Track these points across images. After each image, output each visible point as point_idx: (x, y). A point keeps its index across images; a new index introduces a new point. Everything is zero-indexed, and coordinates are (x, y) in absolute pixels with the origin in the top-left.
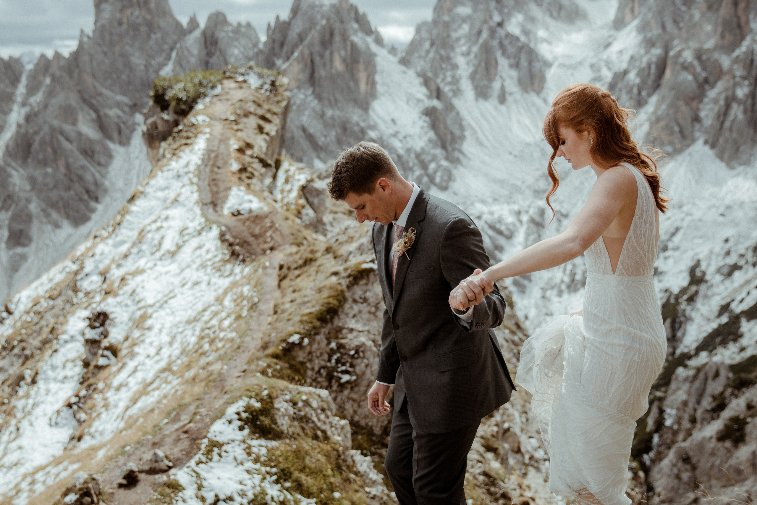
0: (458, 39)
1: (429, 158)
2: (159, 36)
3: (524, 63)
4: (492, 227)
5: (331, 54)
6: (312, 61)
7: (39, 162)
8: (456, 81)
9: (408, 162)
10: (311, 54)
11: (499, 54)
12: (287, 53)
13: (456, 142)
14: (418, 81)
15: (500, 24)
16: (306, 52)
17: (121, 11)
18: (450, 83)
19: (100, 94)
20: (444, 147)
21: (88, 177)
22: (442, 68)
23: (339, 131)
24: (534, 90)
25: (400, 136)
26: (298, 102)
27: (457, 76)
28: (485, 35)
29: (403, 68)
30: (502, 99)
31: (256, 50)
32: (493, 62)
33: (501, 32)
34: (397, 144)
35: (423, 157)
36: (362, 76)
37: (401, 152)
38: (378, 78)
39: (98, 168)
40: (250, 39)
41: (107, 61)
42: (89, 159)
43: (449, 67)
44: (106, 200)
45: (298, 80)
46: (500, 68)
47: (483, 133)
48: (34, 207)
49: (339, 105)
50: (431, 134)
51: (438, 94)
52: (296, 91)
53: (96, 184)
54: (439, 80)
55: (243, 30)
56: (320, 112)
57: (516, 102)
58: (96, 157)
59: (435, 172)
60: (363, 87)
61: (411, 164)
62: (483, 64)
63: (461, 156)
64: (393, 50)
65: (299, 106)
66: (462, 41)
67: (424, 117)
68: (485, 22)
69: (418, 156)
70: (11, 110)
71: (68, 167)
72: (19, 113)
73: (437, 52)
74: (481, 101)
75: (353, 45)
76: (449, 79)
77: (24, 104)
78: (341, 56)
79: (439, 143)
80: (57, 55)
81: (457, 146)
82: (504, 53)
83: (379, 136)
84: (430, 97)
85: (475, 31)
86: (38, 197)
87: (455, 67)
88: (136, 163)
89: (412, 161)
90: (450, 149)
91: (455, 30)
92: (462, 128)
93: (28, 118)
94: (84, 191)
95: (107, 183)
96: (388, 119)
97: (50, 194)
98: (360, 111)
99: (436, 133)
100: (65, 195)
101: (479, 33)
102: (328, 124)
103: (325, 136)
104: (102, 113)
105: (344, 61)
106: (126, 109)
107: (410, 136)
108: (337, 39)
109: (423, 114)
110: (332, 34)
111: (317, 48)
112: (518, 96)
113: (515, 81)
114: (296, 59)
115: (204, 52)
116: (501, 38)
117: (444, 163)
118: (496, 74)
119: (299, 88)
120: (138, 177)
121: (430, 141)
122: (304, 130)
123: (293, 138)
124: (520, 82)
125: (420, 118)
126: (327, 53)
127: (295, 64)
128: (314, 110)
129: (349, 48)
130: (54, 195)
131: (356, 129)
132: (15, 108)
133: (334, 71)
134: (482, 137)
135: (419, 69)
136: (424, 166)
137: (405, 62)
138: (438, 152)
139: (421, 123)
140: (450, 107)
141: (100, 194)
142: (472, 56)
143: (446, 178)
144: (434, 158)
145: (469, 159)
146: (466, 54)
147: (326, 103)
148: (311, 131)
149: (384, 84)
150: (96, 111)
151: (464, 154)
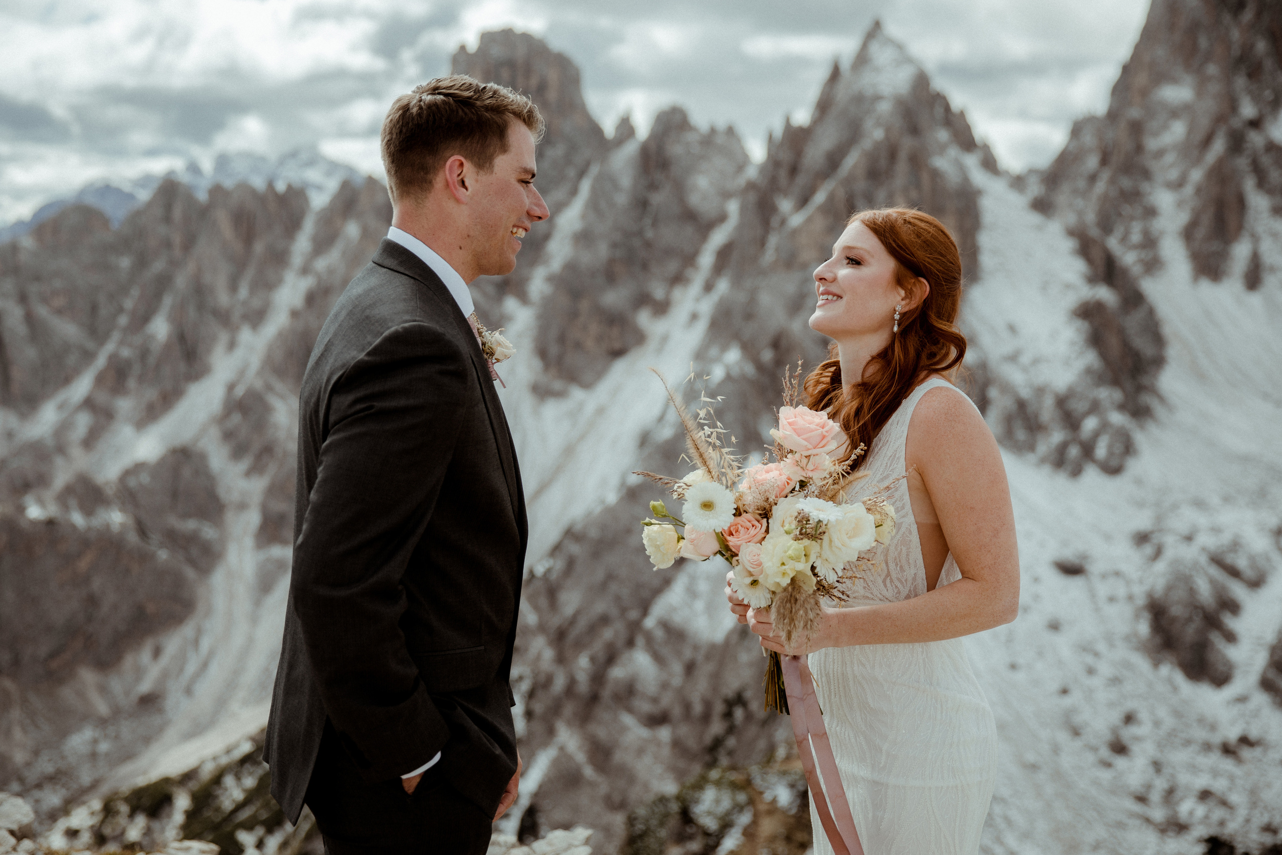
0: (1160, 153)
1: (1085, 407)
4: (1217, 561)
8: (1150, 242)
9: (1039, 414)
10: (850, 196)
11: (1249, 185)
12: (802, 187)
13: (1144, 373)
14: (1068, 245)
15: (1255, 124)
16: (840, 190)
18: (1139, 247)
20: (1118, 383)
22: (1120, 215)
25: (1025, 359)
27: (1155, 232)
29: (1039, 219)
30: (1254, 279)
31: (741, 181)
32: (1235, 203)
33: (1255, 139)
34: (1018, 377)
35: (1072, 404)
37: (1025, 393)
38: (983, 240)
40: (729, 158)
43: (1138, 212)
46: (1251, 215)
47: (1209, 355)
50: (1090, 358)
51: (1110, 272)
54: (1113, 243)
55: (720, 140)
59: (1097, 436)
61: (1044, 419)
62: (1212, 208)
63: (1154, 403)
64: (1018, 182)
66: (1170, 158)
67: (1077, 322)
68: (1220, 119)
69: (1062, 402)
70: (280, 281)
72: (296, 287)
73: (1112, 181)
74: (1205, 283)
75: (935, 174)
76: (1136, 237)
77: (305, 270)
79: (1108, 375)
81: (1145, 380)
82: (1262, 183)
84: (1092, 280)
85: (1199, 136)
87: (1151, 212)
89: (1047, 411)
90: (1130, 387)
91: (1156, 134)
92: (1158, 340)
93: (311, 299)
96: (1001, 324)
99: (1101, 356)
101: (1207, 141)
107: (1046, 360)
108: (903, 166)
109: (1075, 315)
110: (892, 154)
111: (861, 185)
114: (820, 207)
115: (640, 182)
116: (1255, 154)
117: (1117, 418)
118: (1240, 227)
121: (1088, 371)
125: (1069, 323)
126: (882, 192)
129: (927, 185)
132: (288, 276)
134: (1203, 362)
135: (1071, 219)
136: (1071, 422)
137: (1042, 206)
138: (1105, 392)
139: (1069, 333)
140: (1135, 300)
142: (1189, 190)
143: (1118, 448)
144: (1095, 408)
145: (1172, 407)
146: (1178, 185)
149: (993, 252)
151: (1162, 399)
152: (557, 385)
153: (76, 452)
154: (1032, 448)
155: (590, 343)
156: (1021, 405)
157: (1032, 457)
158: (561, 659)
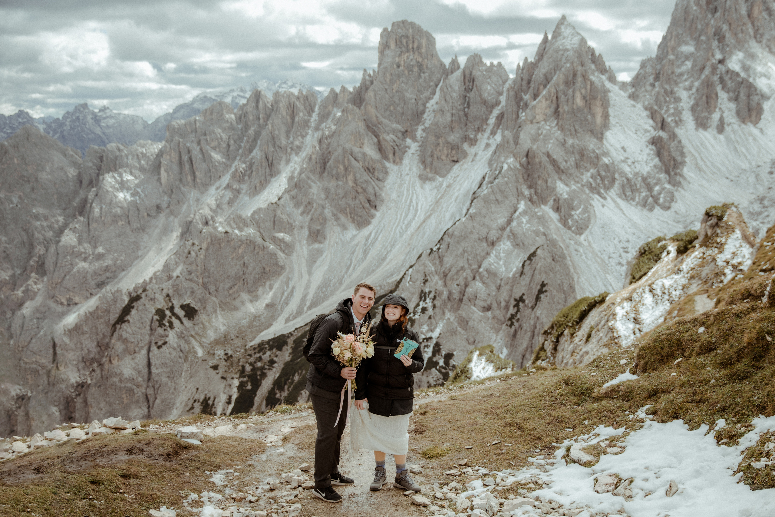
0: (681, 75)
1: (654, 181)
2: (427, 74)
3: (743, 96)
5: (574, 92)
6: (557, 98)
7: (333, 176)
8: (678, 113)
9: (636, 184)
10: (557, 91)
11: (719, 88)
12: (534, 89)
13: (678, 168)
14: (645, 113)
15: (721, 62)
16: (553, 90)
17: (400, 55)
18: (673, 115)
19: (380, 123)
20: (667, 172)
21: (370, 190)
22: (666, 102)
23: (578, 157)
24: (751, 122)
25: (629, 162)
26: (544, 132)
27: (680, 108)
28: (707, 71)
29: (633, 102)
30: (721, 128)
31: (506, 86)
32: (714, 96)
33: (722, 69)
34: (627, 169)
35: (649, 180)
36: (598, 111)
37: (630, 176)
38: (611, 111)
39: (377, 182)
40: (501, 77)
41: (387, 96)
42: (371, 175)
43: (673, 100)
44: (382, 208)
45: (546, 115)
46: (720, 101)
47: (702, 160)
48: (328, 212)
49: (579, 135)
50: (656, 160)
51: (663, 125)
52: (543, 123)
53: (375, 195)
54: (663, 112)
55: (496, 69)
56: (563, 141)
57: (733, 131)
58: (376, 173)
59: (660, 194)
60: (599, 120)
61: (638, 186)
62: (704, 98)
63: (681, 180)
64: (624, 86)
65: (545, 136)
66: (685, 77)
67: (650, 146)
68: (708, 59)
69: (644, 179)
70: (307, 134)
71: (355, 181)
72: (313, 136)
73: (661, 86)
74: (701, 130)
75: (592, 83)
76: (672, 111)
77: (317, 129)
78: (581, 94)
79: (663, 168)
80: (344, 89)
81: (679, 171)
82: (723, 88)
83: (611, 161)
84: (655, 128)
85: (698, 67)
86: (331, 205)
87: (678, 100)
88: (407, 178)
89: (639, 184)
90: (672, 173)
91: (679, 67)
92: (682, 154)
93: (321, 142)
94: (366, 201)
95: (383, 195)
96: (619, 147)
97: (340, 202)
98: (595, 140)
99: (660, 161)
100: (352, 203)
101: (703, 69)
102: (569, 152)
103: (566, 161)
104: (381, 138)
105: (584, 97)
106: (400, 135)
107: (638, 161)
108: (579, 79)
109: (649, 143)
110: (575, 75)
111: (562, 87)
112: (736, 127)
113: (734, 112)
114: (544, 97)
115: (463, 88)
116: (721, 74)
117: (667, 186)
118: (715, 107)
119: (546, 121)
120: (408, 190)
121: (655, 166)
122: (548, 155)
123: (540, 163)
124: (738, 113)
125: (647, 146)
126: (571, 90)
127: (544, 100)
128: (557, 140)
129: (589, 87)
130: (342, 203)
131: (592, 155)
132: (310, 132)
133: (575, 107)
134: (701, 163)
135: (646, 103)
136: (650, 189)
137: (634, 97)
138: (662, 176)
139: (647, 151)
140: (673, 136)
141: (378, 203)
142: (694, 90)
143: (668, 199)
144: (659, 182)
145: (689, 183)
146: (688, 89)
147: (568, 133)
148: (555, 157)
149: (615, 116)
150: (377, 136)
151: (685, 179)
152: (430, 175)
153: (225, 207)
154: (633, 199)
155: (444, 158)
156: (628, 179)
157: (634, 203)
158: (445, 285)
